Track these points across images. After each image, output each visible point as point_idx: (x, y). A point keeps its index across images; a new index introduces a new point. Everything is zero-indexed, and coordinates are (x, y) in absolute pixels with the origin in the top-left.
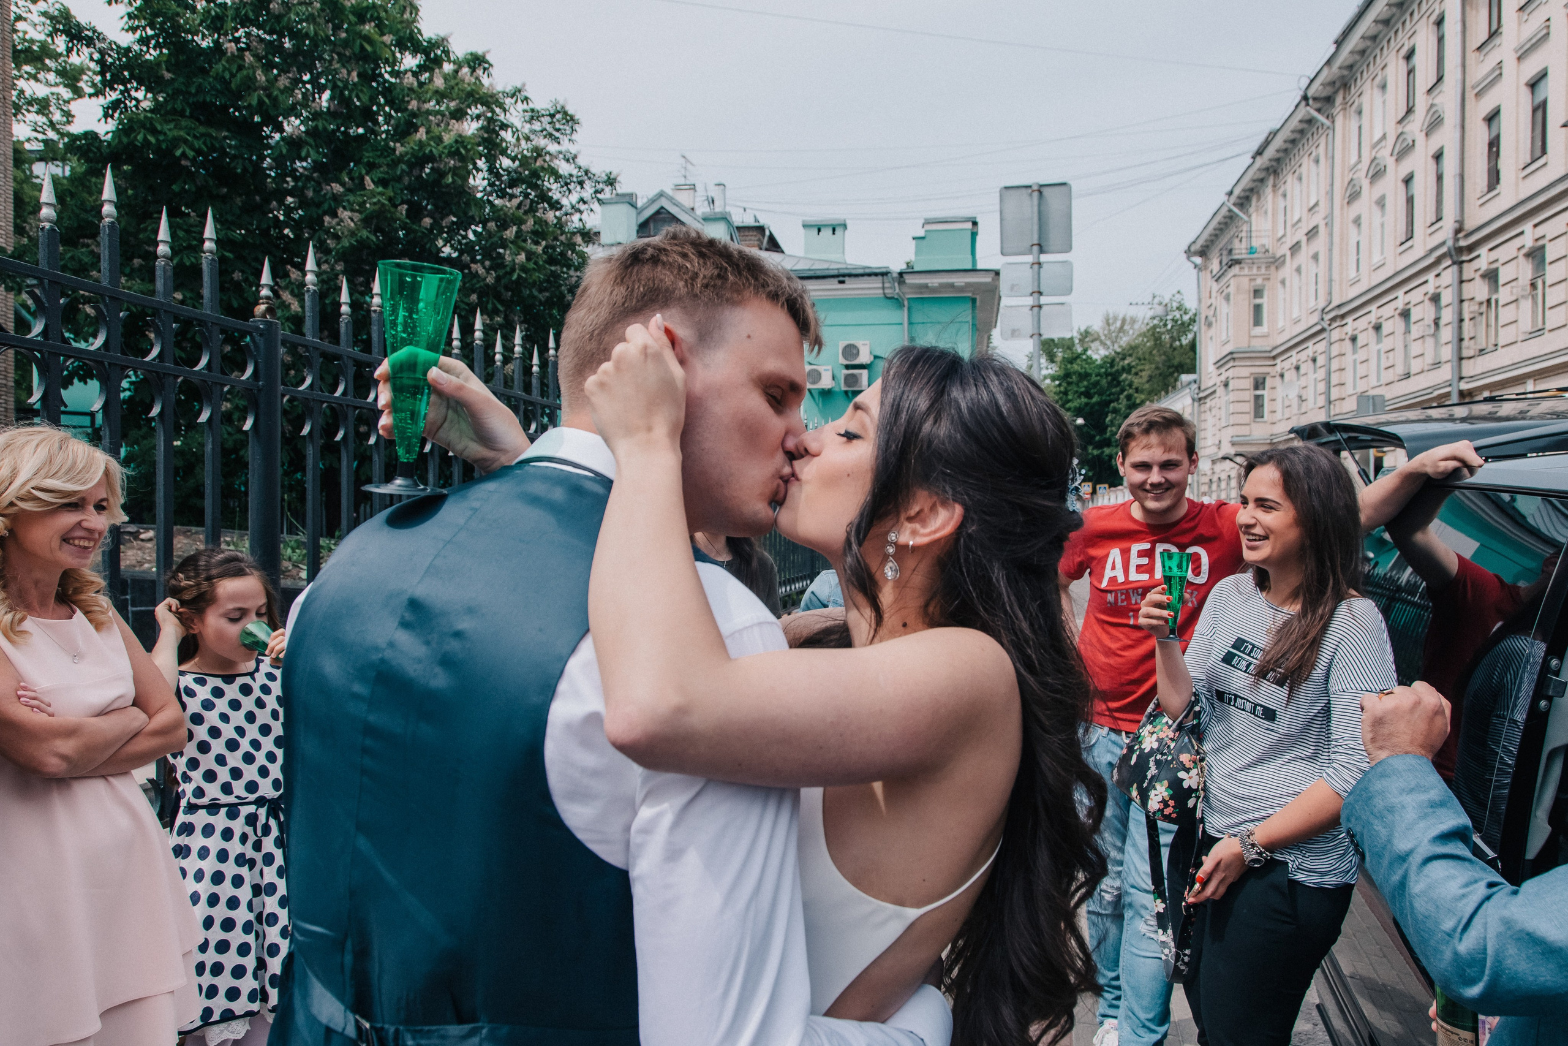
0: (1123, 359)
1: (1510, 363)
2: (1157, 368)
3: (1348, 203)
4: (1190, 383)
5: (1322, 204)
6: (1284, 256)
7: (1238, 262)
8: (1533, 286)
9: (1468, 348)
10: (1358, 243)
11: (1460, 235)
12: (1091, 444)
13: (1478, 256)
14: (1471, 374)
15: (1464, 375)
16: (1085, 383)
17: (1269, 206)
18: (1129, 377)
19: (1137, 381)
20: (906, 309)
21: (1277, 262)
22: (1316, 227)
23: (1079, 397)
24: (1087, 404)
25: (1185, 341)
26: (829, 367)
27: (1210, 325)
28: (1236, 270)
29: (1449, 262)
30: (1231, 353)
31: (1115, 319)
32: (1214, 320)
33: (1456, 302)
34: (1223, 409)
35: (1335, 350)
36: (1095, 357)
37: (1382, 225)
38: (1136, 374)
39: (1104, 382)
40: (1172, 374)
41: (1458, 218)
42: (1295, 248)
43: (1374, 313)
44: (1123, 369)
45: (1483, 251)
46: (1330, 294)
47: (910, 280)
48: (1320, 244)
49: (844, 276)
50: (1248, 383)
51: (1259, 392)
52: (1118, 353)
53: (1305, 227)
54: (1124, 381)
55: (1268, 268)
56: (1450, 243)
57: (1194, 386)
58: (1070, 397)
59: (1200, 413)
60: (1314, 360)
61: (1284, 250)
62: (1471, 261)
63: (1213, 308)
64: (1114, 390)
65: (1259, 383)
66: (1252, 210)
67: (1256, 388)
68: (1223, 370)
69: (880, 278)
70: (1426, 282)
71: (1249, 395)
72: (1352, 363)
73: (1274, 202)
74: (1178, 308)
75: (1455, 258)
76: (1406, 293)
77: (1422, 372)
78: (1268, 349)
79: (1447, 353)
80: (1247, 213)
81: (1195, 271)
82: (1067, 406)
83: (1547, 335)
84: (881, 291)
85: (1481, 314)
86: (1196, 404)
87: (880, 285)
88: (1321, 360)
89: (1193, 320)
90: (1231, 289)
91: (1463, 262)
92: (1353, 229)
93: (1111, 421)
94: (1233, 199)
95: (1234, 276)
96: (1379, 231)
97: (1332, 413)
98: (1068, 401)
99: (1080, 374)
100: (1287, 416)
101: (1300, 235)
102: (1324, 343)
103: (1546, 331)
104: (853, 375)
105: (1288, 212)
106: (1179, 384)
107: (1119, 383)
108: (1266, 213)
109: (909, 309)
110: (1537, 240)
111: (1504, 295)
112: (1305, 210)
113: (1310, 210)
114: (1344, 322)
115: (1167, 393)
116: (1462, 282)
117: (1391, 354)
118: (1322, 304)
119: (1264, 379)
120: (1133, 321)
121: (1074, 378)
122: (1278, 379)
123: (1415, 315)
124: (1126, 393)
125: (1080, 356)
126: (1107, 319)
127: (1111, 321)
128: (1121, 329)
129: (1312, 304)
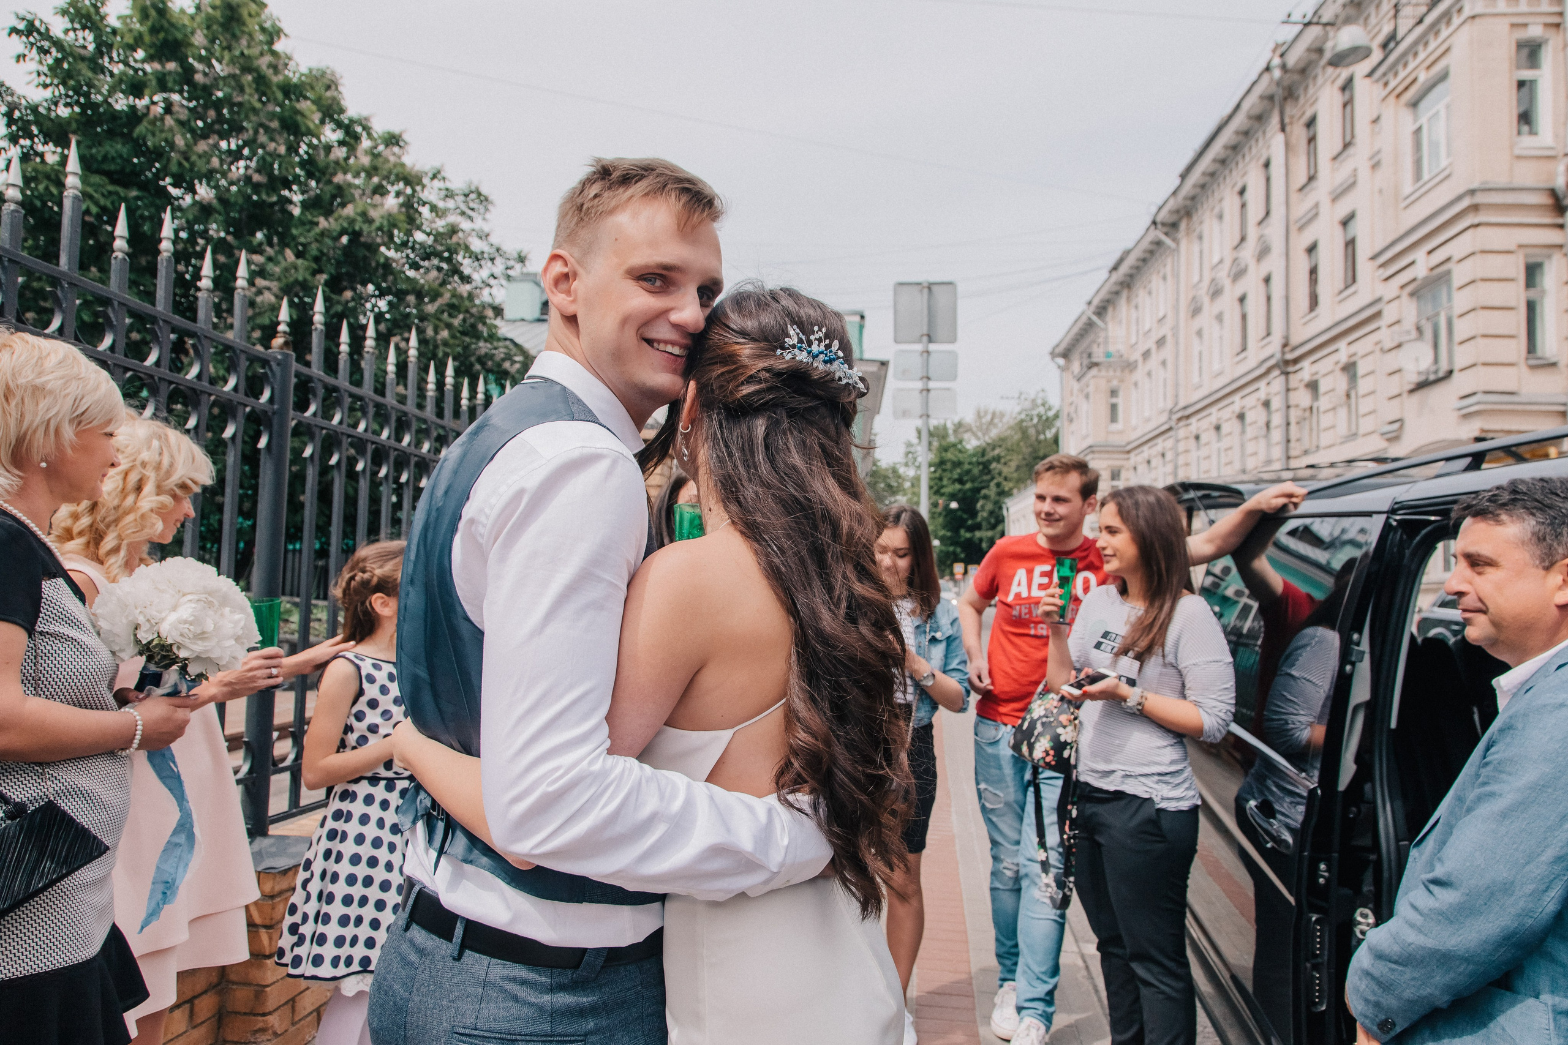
0: (993, 449)
2: (1024, 459)
3: (1192, 317)
5: (1169, 317)
6: (1136, 361)
7: (1096, 364)
8: (1348, 396)
9: (1295, 447)
10: (1200, 353)
11: (1287, 349)
13: (1302, 368)
16: (958, 471)
17: (1124, 316)
18: (999, 466)
19: (1006, 471)
21: (1130, 366)
22: (1164, 336)
23: (953, 483)
24: (960, 490)
25: (1049, 434)
27: (1071, 421)
28: (1094, 371)
29: (1278, 373)
30: (1090, 447)
31: (986, 412)
32: (1075, 416)
33: (1284, 407)
35: (1181, 447)
36: (968, 447)
37: (1221, 337)
38: (1005, 464)
39: (976, 471)
41: (1285, 334)
42: (1146, 355)
43: (1215, 415)
44: (993, 459)
45: (1305, 364)
46: (1177, 396)
48: (1167, 352)
52: (989, 444)
53: (1155, 336)
54: (994, 470)
55: (1122, 371)
56: (1278, 356)
58: (945, 482)
60: (1163, 453)
61: (1137, 356)
62: (1296, 372)
63: (1074, 405)
64: (985, 478)
65: (1115, 475)
66: (1108, 318)
67: (1113, 479)
70: (1259, 389)
73: (1127, 313)
74: (1043, 405)
75: (1283, 369)
76: (1242, 398)
78: (1124, 444)
79: (1277, 451)
80: (1104, 321)
81: (1059, 372)
82: (943, 491)
83: (1360, 438)
85: (1305, 419)
88: (1169, 456)
89: (1056, 416)
90: (1091, 389)
91: (1289, 373)
92: (1196, 340)
93: (982, 506)
94: (1093, 308)
95: (1094, 377)
96: (1218, 342)
98: (943, 487)
99: (954, 462)
101: (1151, 344)
102: (1171, 440)
103: (1359, 435)
105: (1140, 323)
107: (989, 472)
108: (1120, 322)
110: (1350, 357)
111: (1324, 403)
112: (1155, 321)
113: (1159, 321)
114: (1189, 422)
116: (1288, 390)
117: (1229, 452)
118: (1170, 405)
119: (1119, 471)
120: (1002, 415)
121: (948, 466)
122: (1132, 471)
123: (1249, 417)
124: (995, 481)
125: (954, 445)
126: (979, 413)
127: (982, 414)
128: (991, 422)
129: (1161, 405)
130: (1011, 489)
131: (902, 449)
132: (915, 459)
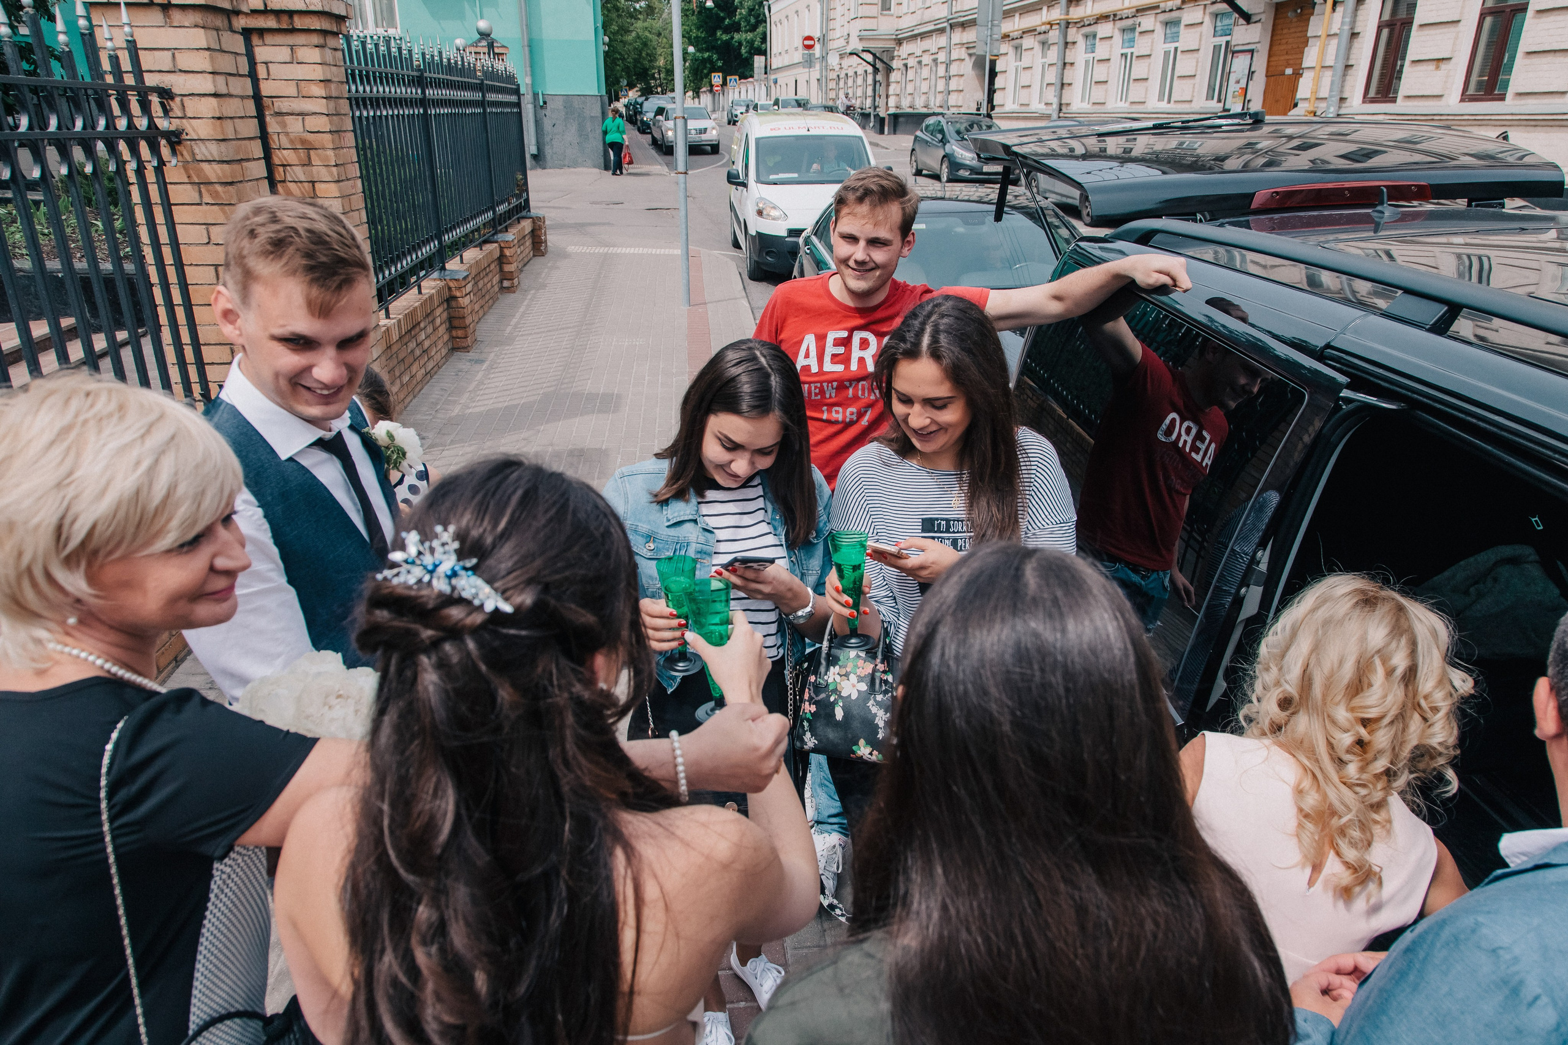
12: (720, 28)
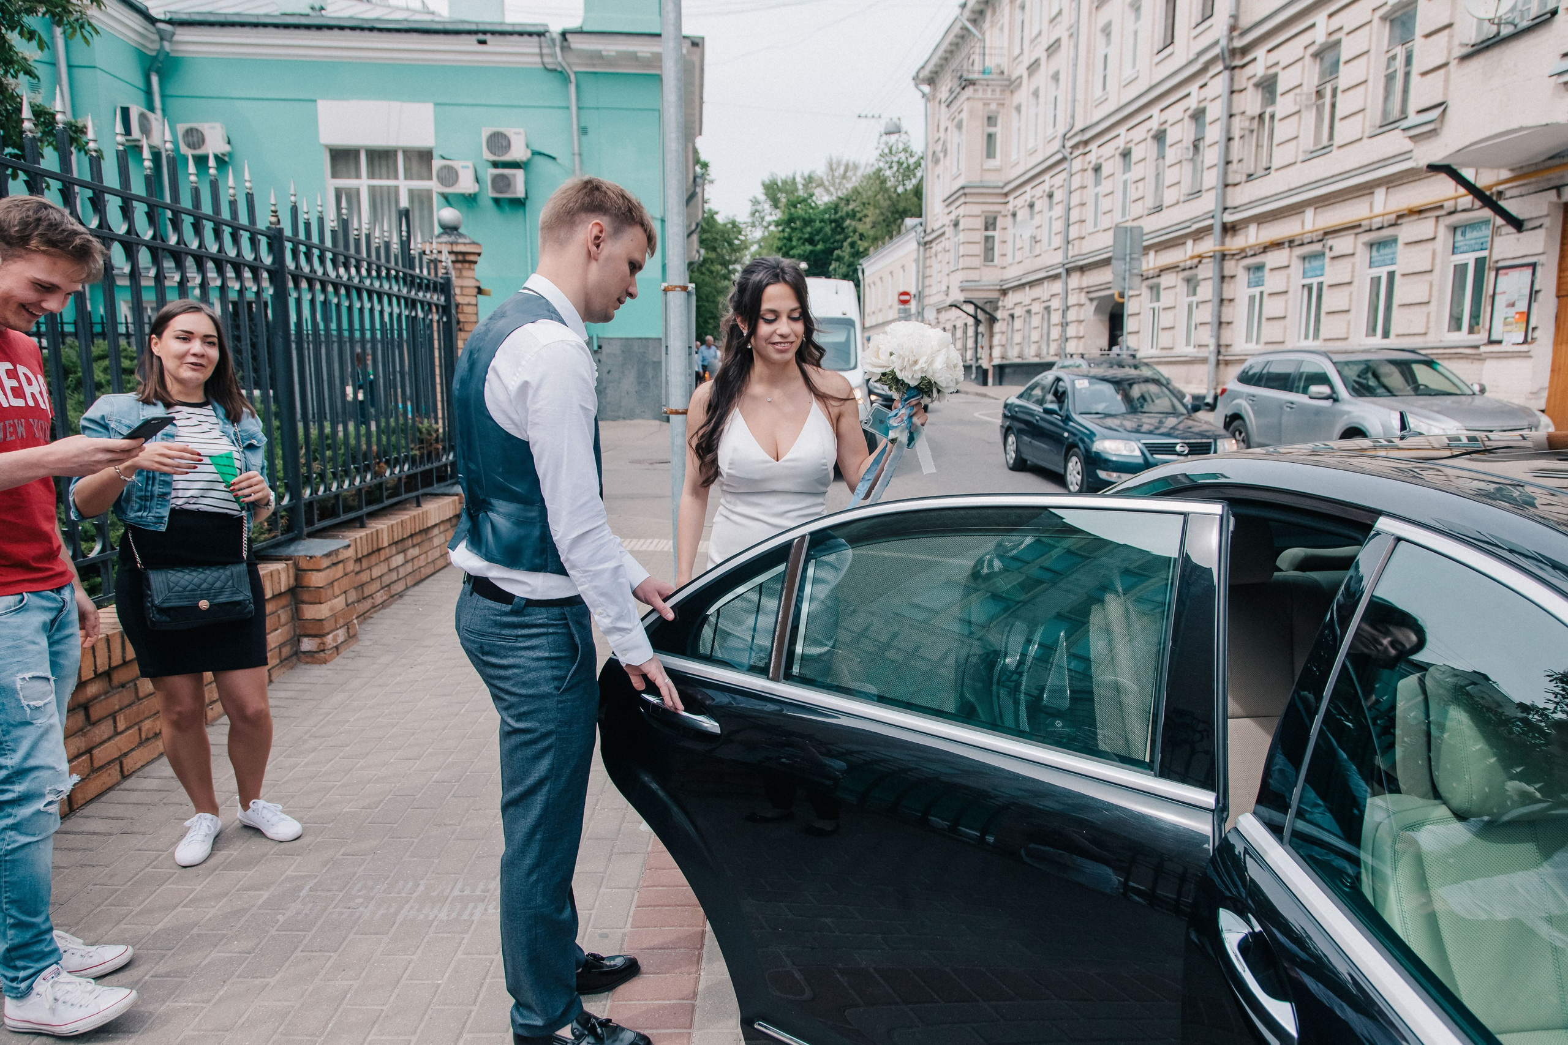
0: (848, 204)
1: (1286, 188)
2: (882, 214)
3: (1097, 8)
4: (915, 226)
5: (1065, 12)
6: (1021, 77)
7: (972, 83)
8: (1319, 94)
9: (1236, 172)
10: (1106, 57)
11: (1235, 34)
13: (1255, 59)
14: (1236, 204)
15: (1229, 204)
16: (809, 229)
17: (1006, 20)
18: (854, 223)
19: (861, 227)
20: (573, 88)
21: (1011, 85)
22: (1058, 40)
23: (803, 244)
24: (811, 252)
25: (910, 185)
26: (470, 164)
27: (937, 161)
28: (969, 91)
29: (1220, 67)
30: (963, 188)
31: (839, 164)
32: (941, 155)
33: (1225, 116)
34: (952, 251)
35: (1076, 182)
36: (819, 202)
37: (1136, 33)
38: (860, 220)
39: (828, 229)
40: (895, 220)
41: (1233, 13)
42: (1033, 67)
43: (1124, 136)
44: (848, 215)
45: (1260, 53)
46: (1073, 117)
47: (575, 42)
48: (1062, 61)
49: (485, 33)
50: (979, 223)
51: (990, 233)
52: (841, 199)
53: (1045, 42)
54: (847, 227)
55: (1002, 91)
56: (1223, 42)
57: (920, 229)
58: (794, 243)
59: (925, 259)
60: (1051, 196)
61: (1021, 70)
62: (1243, 66)
63: (941, 142)
64: (838, 237)
65: (990, 223)
66: (986, 26)
67: (986, 229)
68: (952, 208)
69: (535, 38)
70: (1188, 95)
71: (979, 236)
72: (1093, 198)
73: (1011, 15)
74: (905, 150)
75: (1228, 62)
76: (1162, 110)
77: (1178, 203)
78: (1001, 184)
79: (1211, 178)
80: (980, 29)
81: (923, 101)
82: (791, 253)
83: (1336, 152)
84: (538, 59)
85: (1252, 131)
86: (922, 249)
87: (537, 50)
88: (1058, 196)
89: (918, 165)
90: (964, 115)
91: (1234, 68)
92: (1101, 40)
93: (835, 270)
94: (967, 13)
95: (968, 99)
96: (1132, 37)
97: (1070, 254)
98: (792, 248)
99: (804, 220)
100: (1017, 259)
101: (1040, 52)
102: (1064, 175)
103: (1334, 148)
104: (503, 176)
105: (1026, 25)
106: (903, 229)
107: (843, 229)
108: (1002, 29)
109: (578, 87)
110: (1330, 34)
111: (1283, 105)
112: (1046, 22)
113: (1052, 21)
114: (1087, 149)
115: (891, 238)
116: (1232, 92)
117: (1140, 184)
118: (1061, 129)
119: (995, 218)
120: (856, 167)
121: (798, 224)
122: (1010, 218)
123: (1171, 136)
124: (849, 240)
125: (804, 200)
126: (831, 165)
127: (834, 166)
128: (844, 176)
129: (1050, 131)
130: (866, 250)
131: (748, 208)
132: (763, 218)
